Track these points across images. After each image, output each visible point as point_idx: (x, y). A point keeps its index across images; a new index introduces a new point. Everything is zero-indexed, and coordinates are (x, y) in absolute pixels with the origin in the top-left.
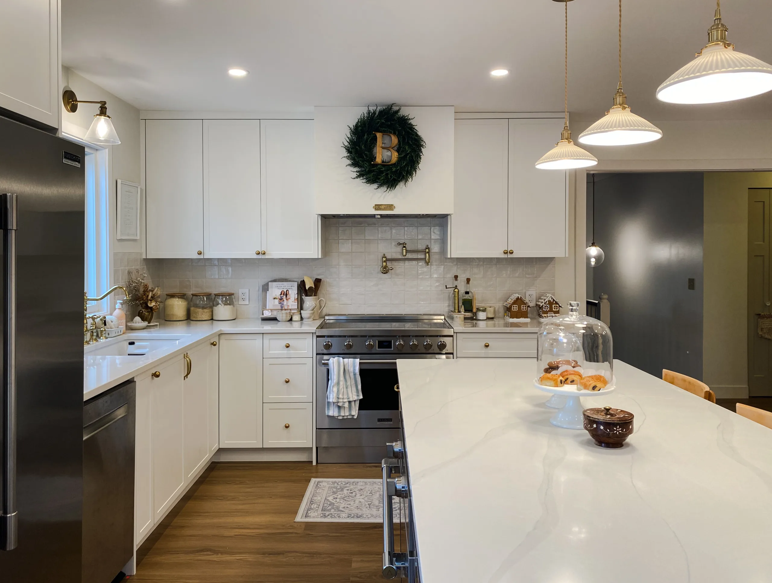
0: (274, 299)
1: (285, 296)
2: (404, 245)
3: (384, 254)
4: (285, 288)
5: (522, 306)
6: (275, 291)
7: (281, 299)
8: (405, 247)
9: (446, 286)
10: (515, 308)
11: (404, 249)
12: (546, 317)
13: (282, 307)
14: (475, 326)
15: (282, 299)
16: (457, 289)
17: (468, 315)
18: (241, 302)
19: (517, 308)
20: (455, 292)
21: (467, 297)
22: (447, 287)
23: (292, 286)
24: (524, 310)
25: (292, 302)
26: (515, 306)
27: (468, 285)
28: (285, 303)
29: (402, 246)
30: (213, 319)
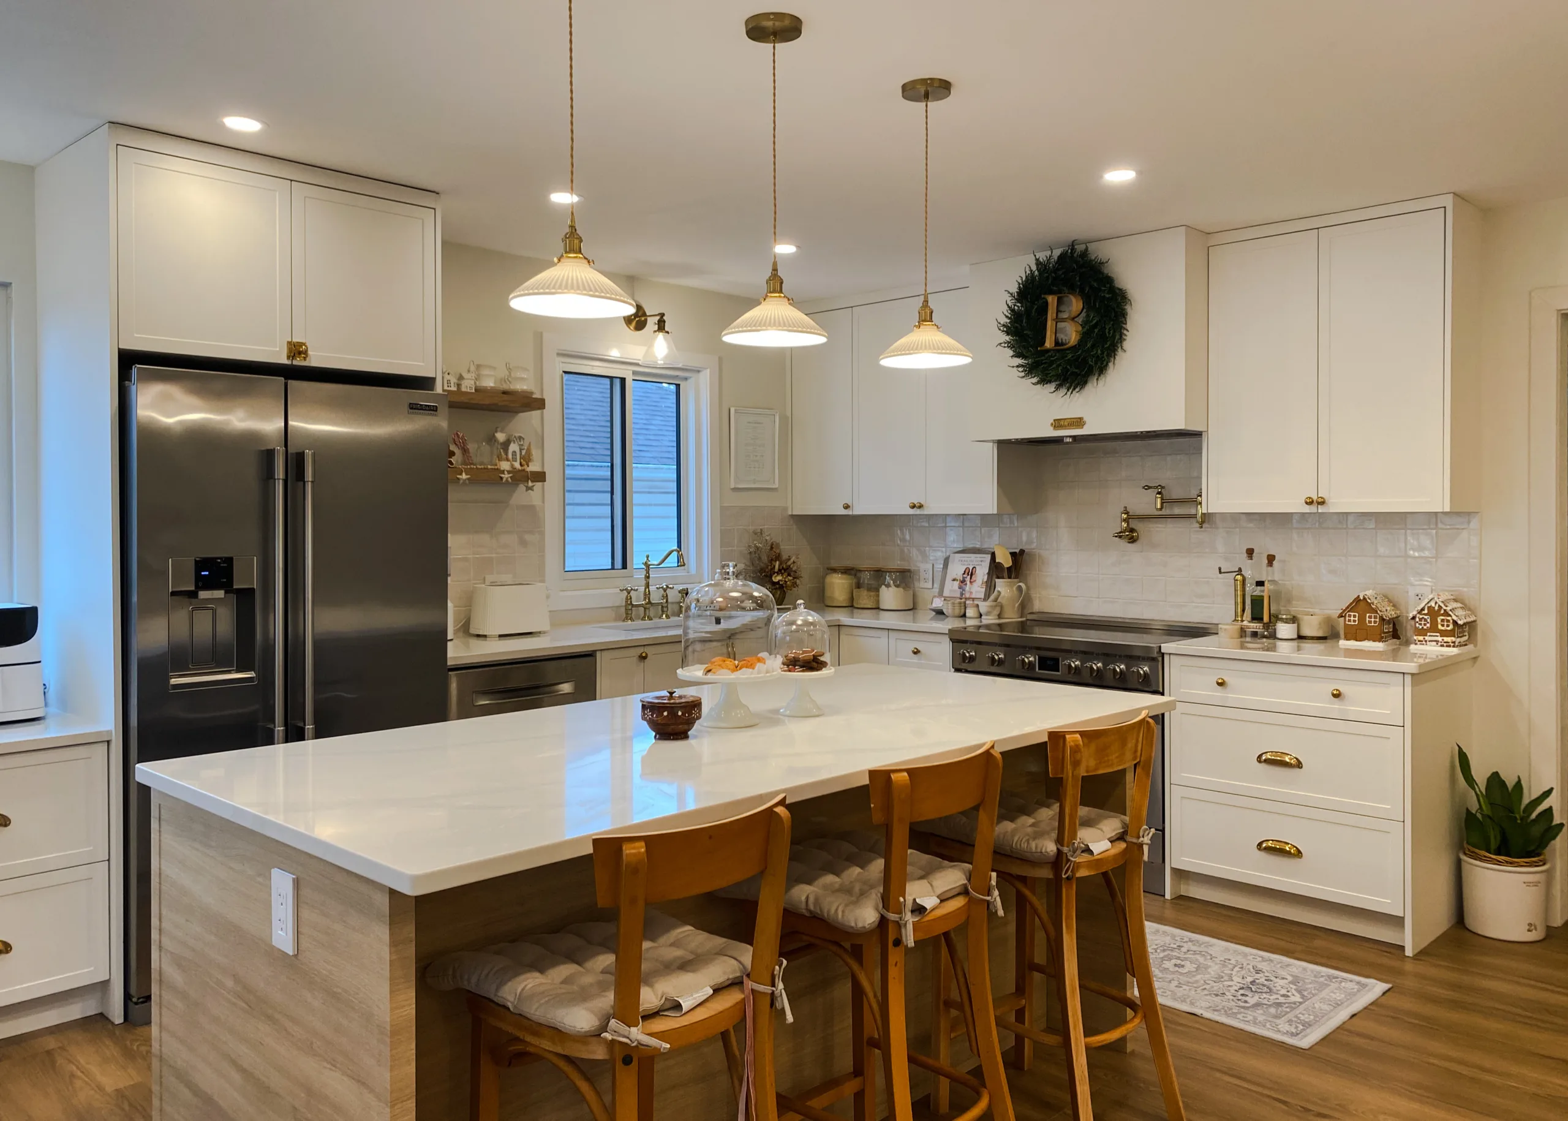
0: (954, 580)
1: (969, 576)
2: (1160, 490)
3: (1126, 507)
4: (971, 563)
5: (1368, 615)
6: (957, 569)
7: (963, 581)
8: (1159, 493)
9: (1220, 569)
10: (1352, 618)
11: (1158, 498)
12: (1422, 641)
13: (962, 594)
14: (1273, 648)
15: (965, 581)
16: (1241, 575)
17: (1253, 628)
18: (922, 584)
19: (1357, 619)
20: (1237, 580)
21: (1258, 591)
22: (1222, 571)
23: (982, 561)
24: (1373, 624)
25: (979, 586)
26: (1352, 614)
27: (1269, 568)
28: (967, 588)
29: (1152, 493)
30: (878, 608)
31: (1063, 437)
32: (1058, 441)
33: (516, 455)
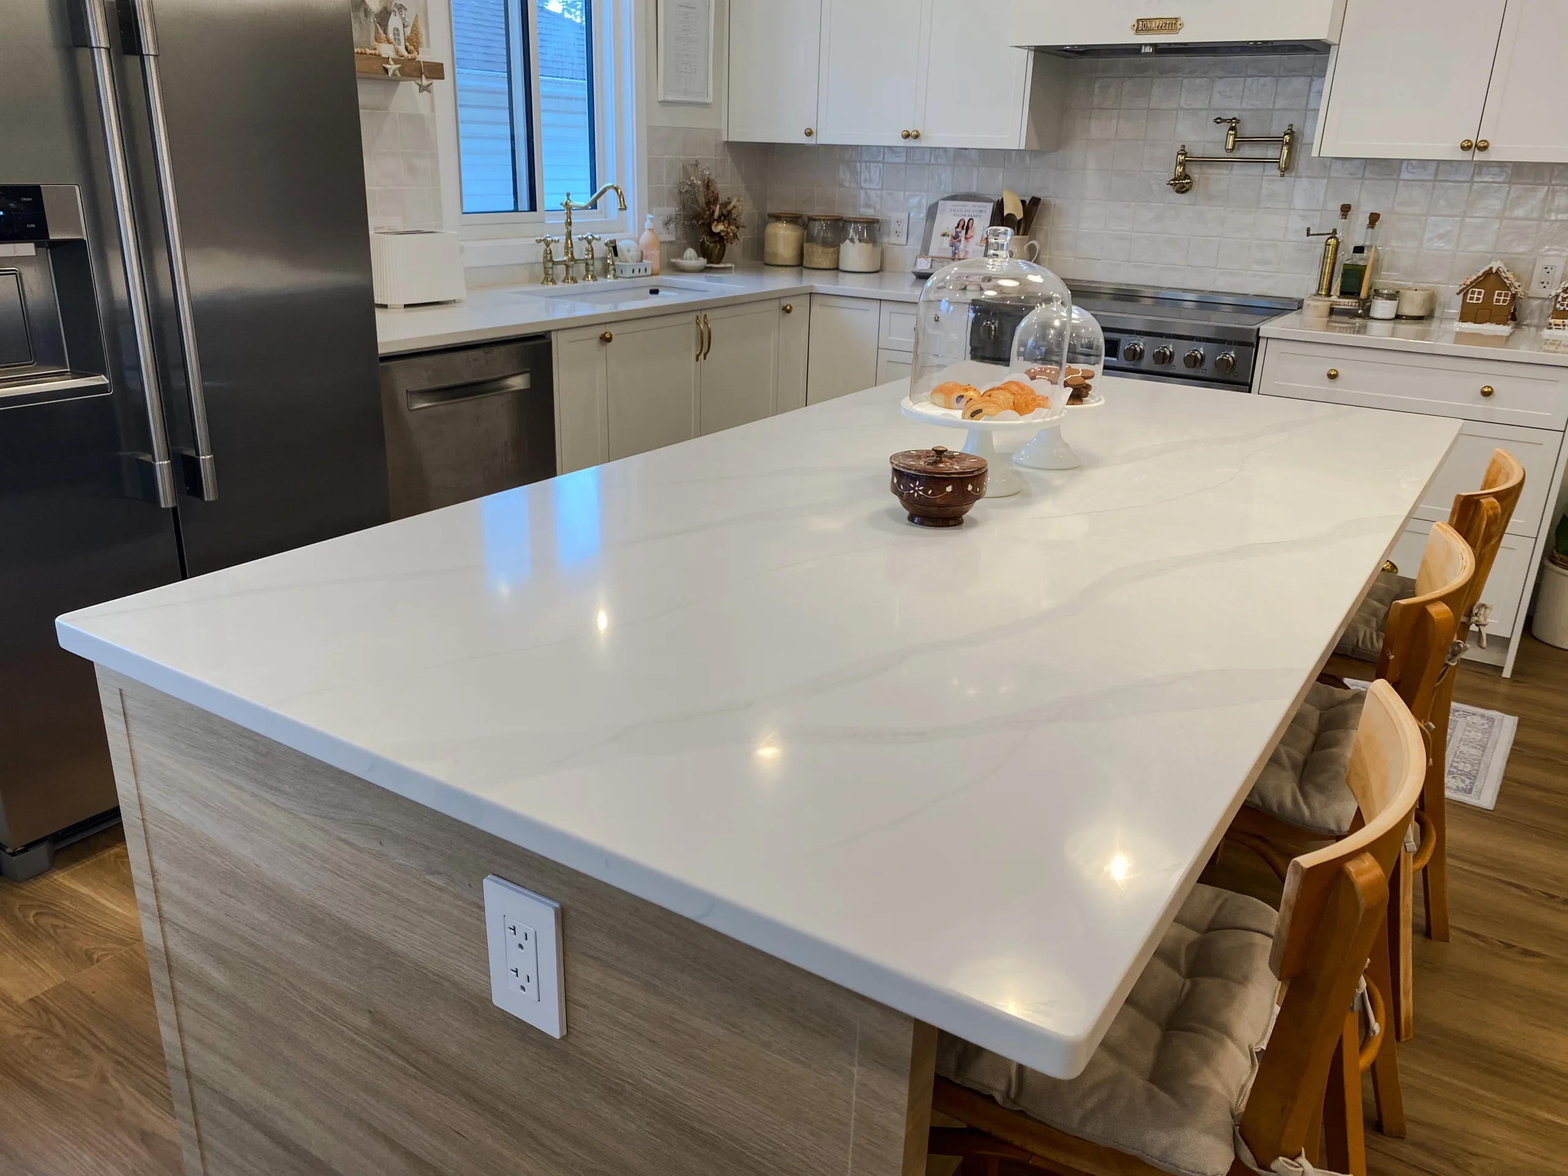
0: (944, 235)
1: (964, 231)
2: (1234, 125)
3: (1184, 146)
4: (967, 214)
5: (1497, 292)
6: (948, 220)
7: (956, 237)
8: (1232, 129)
9: (1308, 230)
10: (1476, 296)
11: (1231, 134)
12: (1559, 325)
13: (954, 254)
14: (1362, 330)
15: (959, 236)
16: (1335, 238)
17: (1345, 305)
18: (893, 239)
19: (1481, 297)
20: (1329, 245)
21: (1358, 259)
22: (1311, 233)
23: (981, 211)
24: (1501, 304)
25: (976, 244)
26: (1477, 290)
27: (1370, 230)
28: (962, 246)
29: (1225, 127)
30: (837, 269)
31: (1141, 45)
32: (1134, 50)
33: (398, 35)
